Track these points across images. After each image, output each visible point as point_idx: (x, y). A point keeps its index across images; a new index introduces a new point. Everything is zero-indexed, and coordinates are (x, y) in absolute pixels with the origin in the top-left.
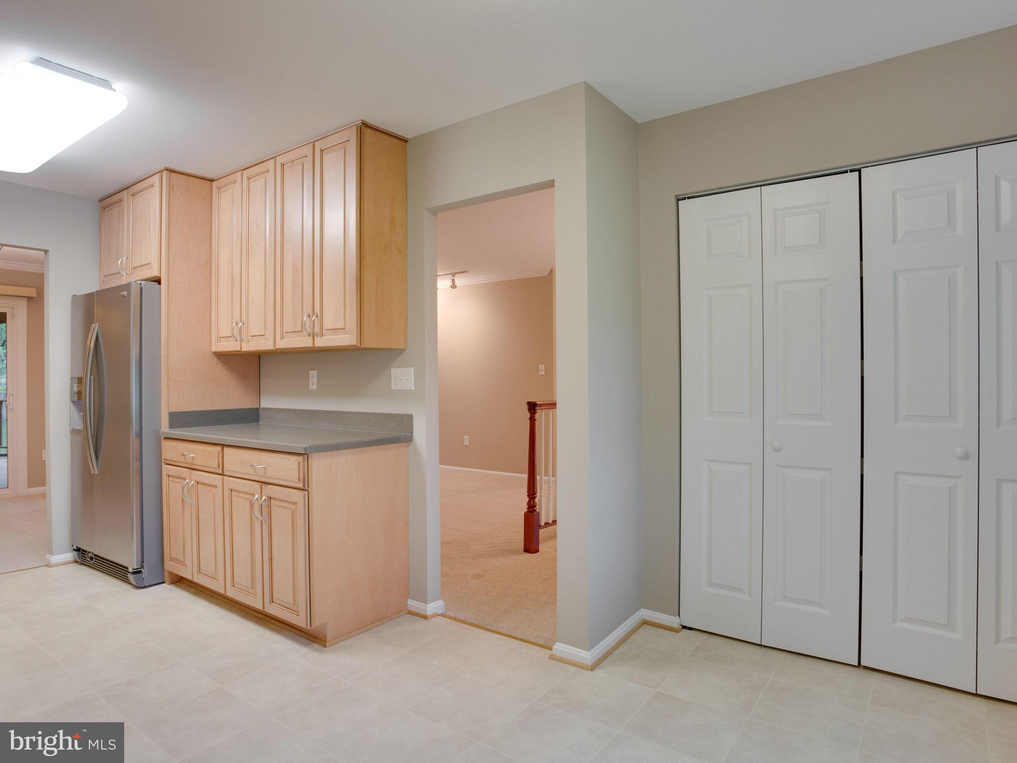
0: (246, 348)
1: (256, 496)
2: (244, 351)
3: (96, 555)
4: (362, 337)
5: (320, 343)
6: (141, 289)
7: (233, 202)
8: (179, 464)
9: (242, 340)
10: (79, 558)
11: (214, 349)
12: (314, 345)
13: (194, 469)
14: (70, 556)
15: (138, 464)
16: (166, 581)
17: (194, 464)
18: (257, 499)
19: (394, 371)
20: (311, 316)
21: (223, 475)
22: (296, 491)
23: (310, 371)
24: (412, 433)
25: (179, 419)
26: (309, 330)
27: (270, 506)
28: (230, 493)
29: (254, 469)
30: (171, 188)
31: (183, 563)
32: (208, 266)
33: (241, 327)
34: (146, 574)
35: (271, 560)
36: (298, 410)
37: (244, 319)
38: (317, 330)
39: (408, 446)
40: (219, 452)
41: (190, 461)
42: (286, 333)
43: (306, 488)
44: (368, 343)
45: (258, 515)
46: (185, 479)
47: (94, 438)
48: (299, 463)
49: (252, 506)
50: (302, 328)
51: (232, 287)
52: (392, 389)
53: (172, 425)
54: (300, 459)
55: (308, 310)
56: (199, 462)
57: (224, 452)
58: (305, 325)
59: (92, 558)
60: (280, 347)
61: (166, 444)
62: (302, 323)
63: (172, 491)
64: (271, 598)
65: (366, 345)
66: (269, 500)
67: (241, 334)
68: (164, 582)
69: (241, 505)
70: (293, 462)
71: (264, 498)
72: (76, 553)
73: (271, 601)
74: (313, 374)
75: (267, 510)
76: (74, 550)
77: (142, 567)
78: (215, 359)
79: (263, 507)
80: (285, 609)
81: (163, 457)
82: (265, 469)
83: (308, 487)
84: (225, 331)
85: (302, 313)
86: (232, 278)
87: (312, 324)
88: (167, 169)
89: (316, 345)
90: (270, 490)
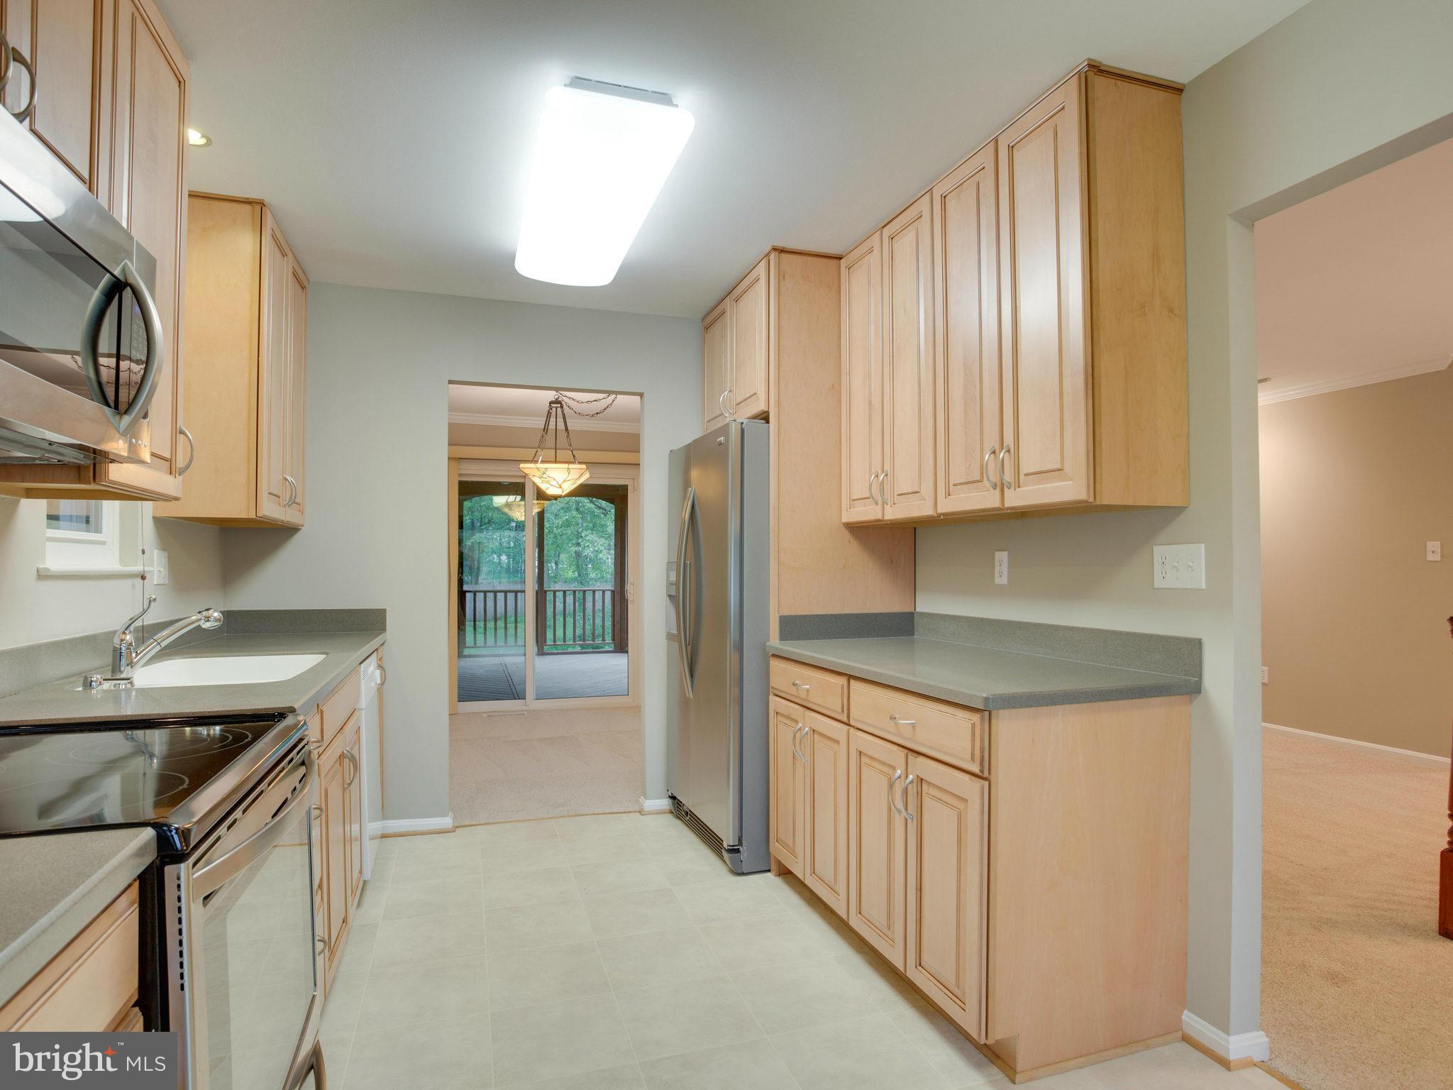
0: (892, 514)
1: (899, 772)
2: (887, 521)
3: (690, 811)
4: (1097, 485)
5: (1015, 499)
6: (743, 430)
7: (869, 283)
8: (790, 698)
9: (884, 503)
10: (675, 808)
11: (845, 520)
12: (1004, 505)
13: (809, 709)
14: (665, 803)
15: (737, 690)
16: (771, 869)
17: (809, 701)
18: (899, 777)
19: (1159, 551)
20: (997, 452)
21: (849, 725)
22: (966, 777)
23: (996, 553)
24: (1200, 676)
25: (795, 627)
26: (994, 477)
27: (920, 794)
28: (858, 756)
29: (896, 724)
30: (781, 278)
31: (793, 852)
32: (836, 390)
33: (883, 479)
34: (745, 855)
35: (920, 890)
36: (975, 618)
37: (887, 467)
38: (1008, 477)
39: (1191, 702)
40: (843, 686)
41: (803, 695)
42: (954, 485)
43: (986, 774)
44: (1108, 497)
45: (900, 805)
46: (797, 722)
47: (689, 648)
48: (973, 726)
49: (891, 786)
50: (982, 474)
51: (870, 417)
52: (1156, 586)
53: (784, 636)
54: (976, 718)
55: (991, 441)
56: (816, 699)
57: (851, 687)
58: (987, 468)
59: (687, 813)
60: (945, 510)
61: (775, 665)
62: (982, 466)
63: (781, 735)
64: (918, 957)
65: (1106, 500)
66: (919, 783)
67: (883, 494)
68: (769, 871)
69: (874, 782)
70: (963, 720)
71: (911, 777)
72: (670, 801)
73: (918, 964)
74: (1002, 557)
75: (915, 800)
76: (670, 797)
77: (740, 843)
78: (847, 534)
79: (910, 792)
80: (941, 987)
81: (771, 685)
82: (913, 726)
83: (989, 773)
84: (859, 490)
85: (982, 449)
86: (870, 402)
87: (999, 467)
88: (775, 249)
89: (1007, 505)
90: (923, 767)
